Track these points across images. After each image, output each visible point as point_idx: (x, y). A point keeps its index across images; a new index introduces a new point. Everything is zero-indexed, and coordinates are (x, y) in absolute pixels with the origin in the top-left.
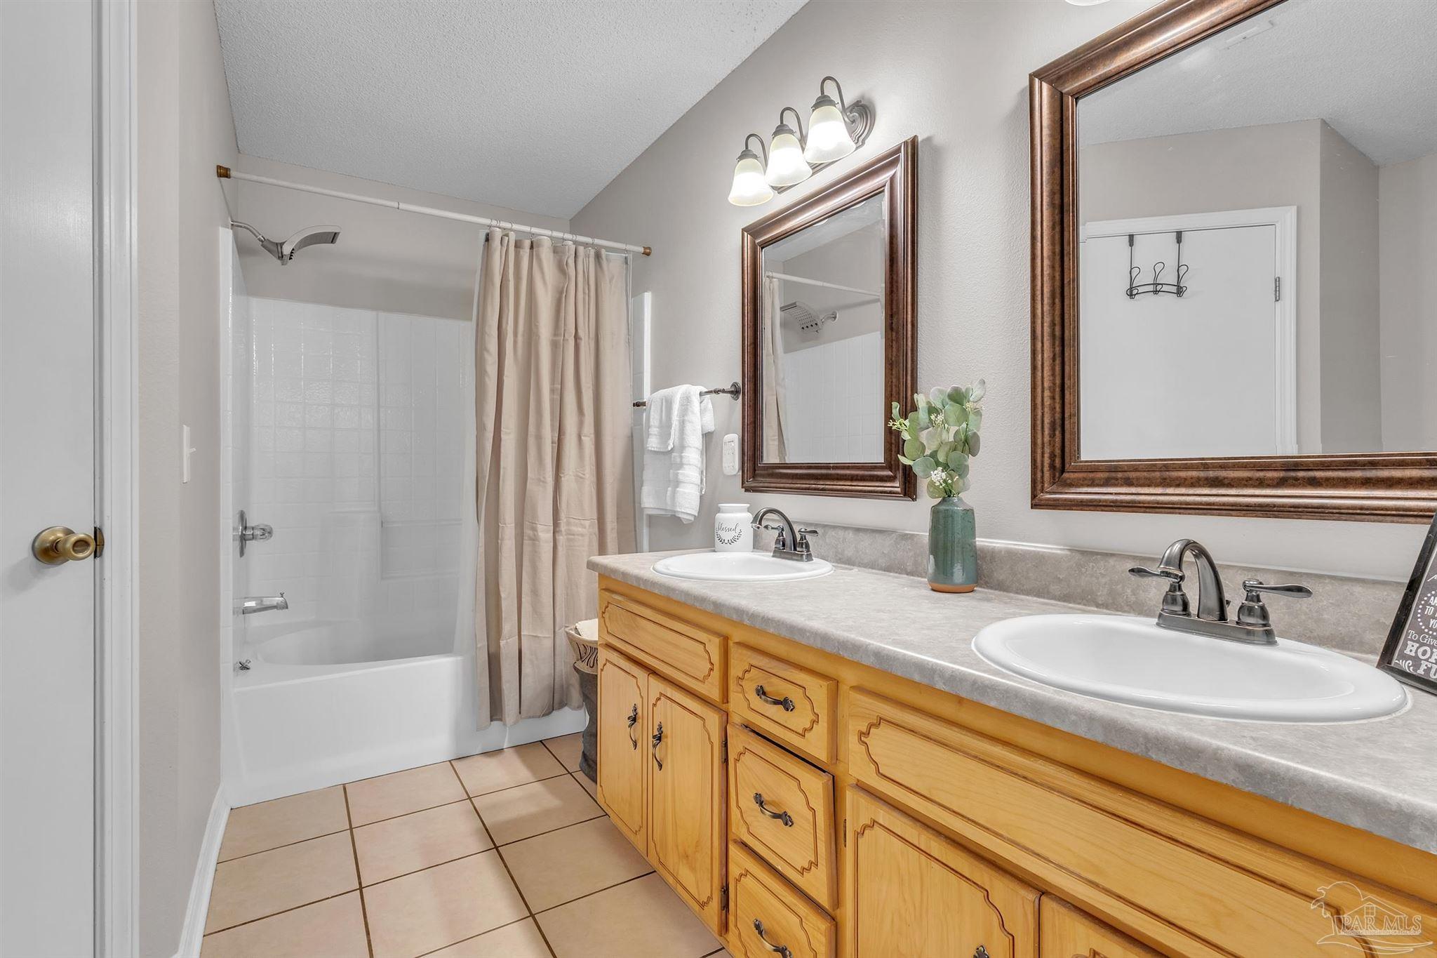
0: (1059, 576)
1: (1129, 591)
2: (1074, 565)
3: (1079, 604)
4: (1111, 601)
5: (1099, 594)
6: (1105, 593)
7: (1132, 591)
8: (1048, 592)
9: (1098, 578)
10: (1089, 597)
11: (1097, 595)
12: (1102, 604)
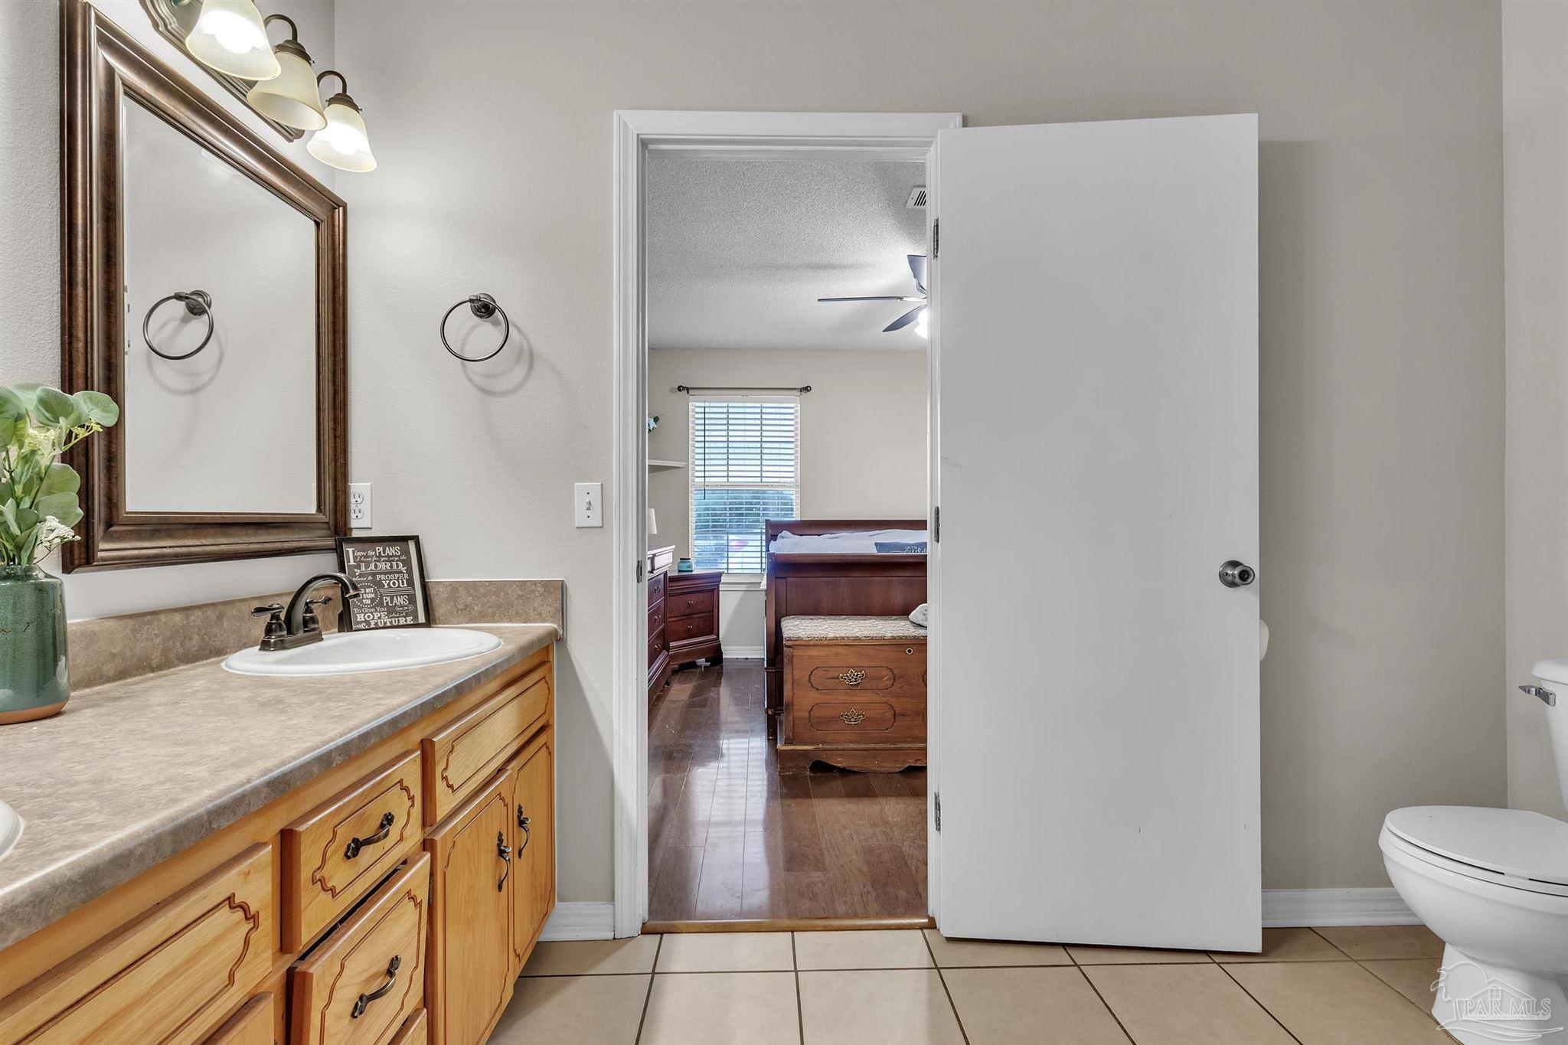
0: (113, 651)
1: (178, 644)
2: (129, 633)
3: (135, 676)
4: (164, 660)
5: (153, 657)
6: (158, 654)
7: (181, 643)
8: (101, 677)
9: (152, 640)
10: (145, 664)
11: (151, 660)
12: (157, 667)
